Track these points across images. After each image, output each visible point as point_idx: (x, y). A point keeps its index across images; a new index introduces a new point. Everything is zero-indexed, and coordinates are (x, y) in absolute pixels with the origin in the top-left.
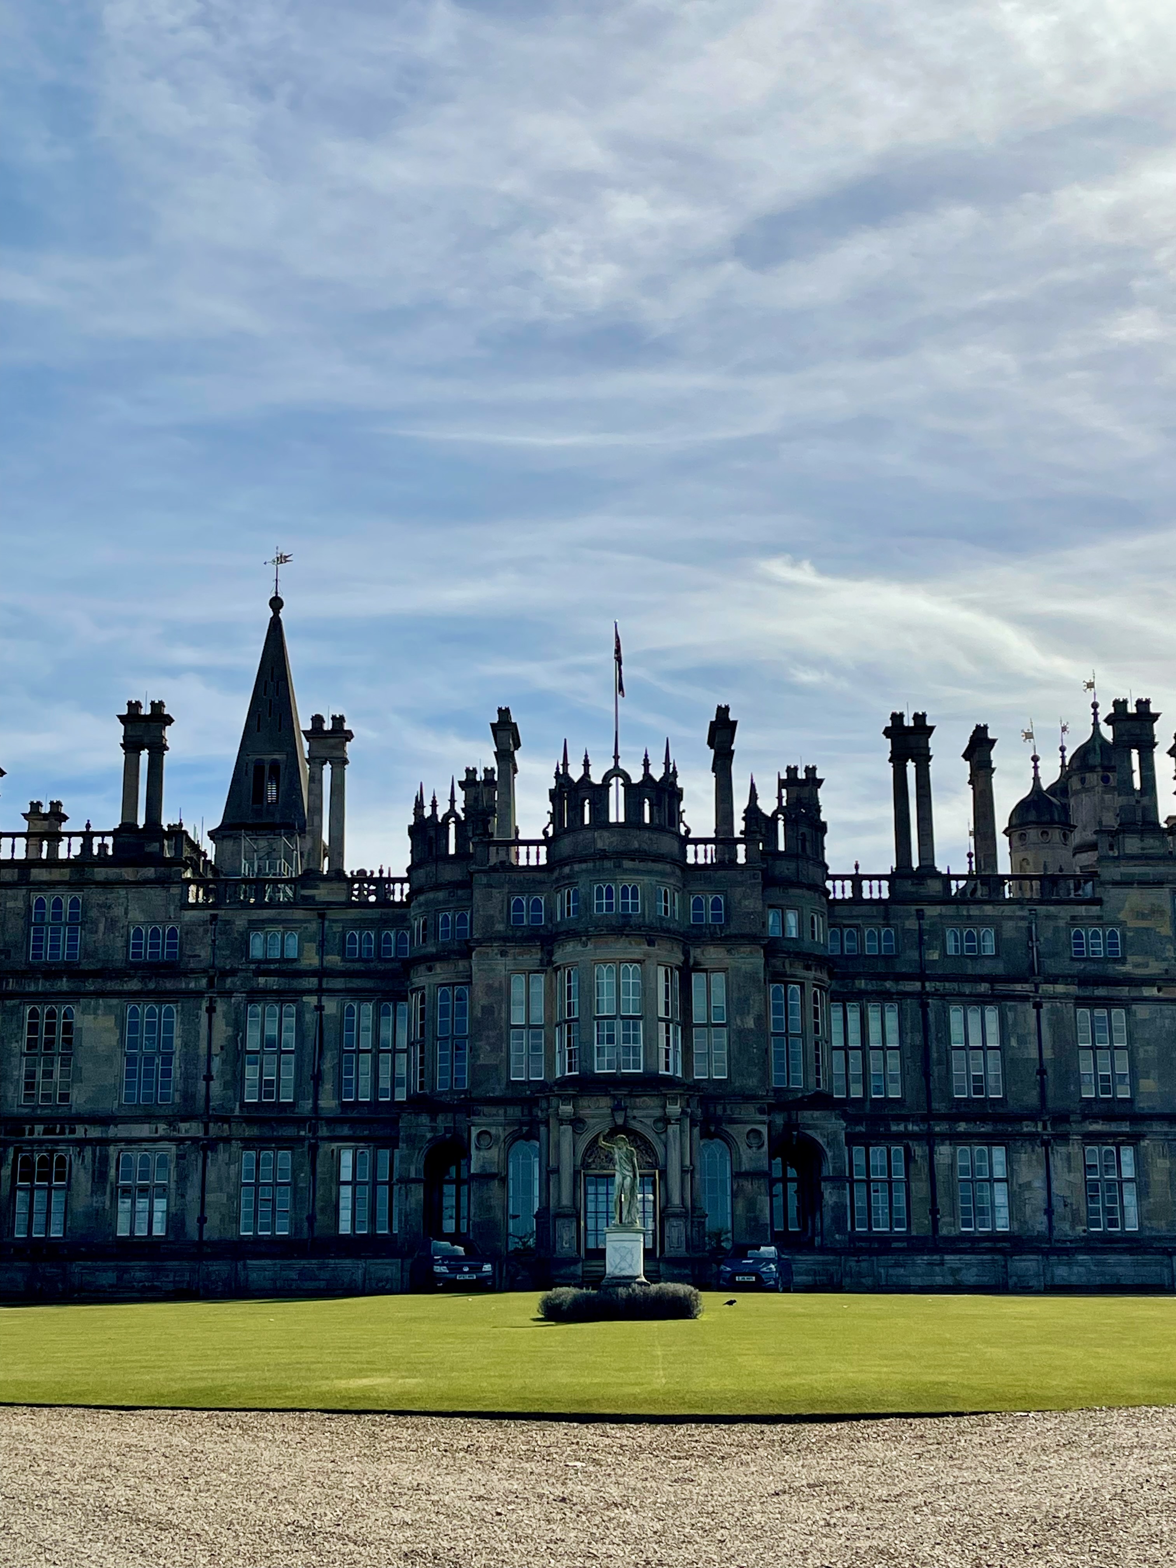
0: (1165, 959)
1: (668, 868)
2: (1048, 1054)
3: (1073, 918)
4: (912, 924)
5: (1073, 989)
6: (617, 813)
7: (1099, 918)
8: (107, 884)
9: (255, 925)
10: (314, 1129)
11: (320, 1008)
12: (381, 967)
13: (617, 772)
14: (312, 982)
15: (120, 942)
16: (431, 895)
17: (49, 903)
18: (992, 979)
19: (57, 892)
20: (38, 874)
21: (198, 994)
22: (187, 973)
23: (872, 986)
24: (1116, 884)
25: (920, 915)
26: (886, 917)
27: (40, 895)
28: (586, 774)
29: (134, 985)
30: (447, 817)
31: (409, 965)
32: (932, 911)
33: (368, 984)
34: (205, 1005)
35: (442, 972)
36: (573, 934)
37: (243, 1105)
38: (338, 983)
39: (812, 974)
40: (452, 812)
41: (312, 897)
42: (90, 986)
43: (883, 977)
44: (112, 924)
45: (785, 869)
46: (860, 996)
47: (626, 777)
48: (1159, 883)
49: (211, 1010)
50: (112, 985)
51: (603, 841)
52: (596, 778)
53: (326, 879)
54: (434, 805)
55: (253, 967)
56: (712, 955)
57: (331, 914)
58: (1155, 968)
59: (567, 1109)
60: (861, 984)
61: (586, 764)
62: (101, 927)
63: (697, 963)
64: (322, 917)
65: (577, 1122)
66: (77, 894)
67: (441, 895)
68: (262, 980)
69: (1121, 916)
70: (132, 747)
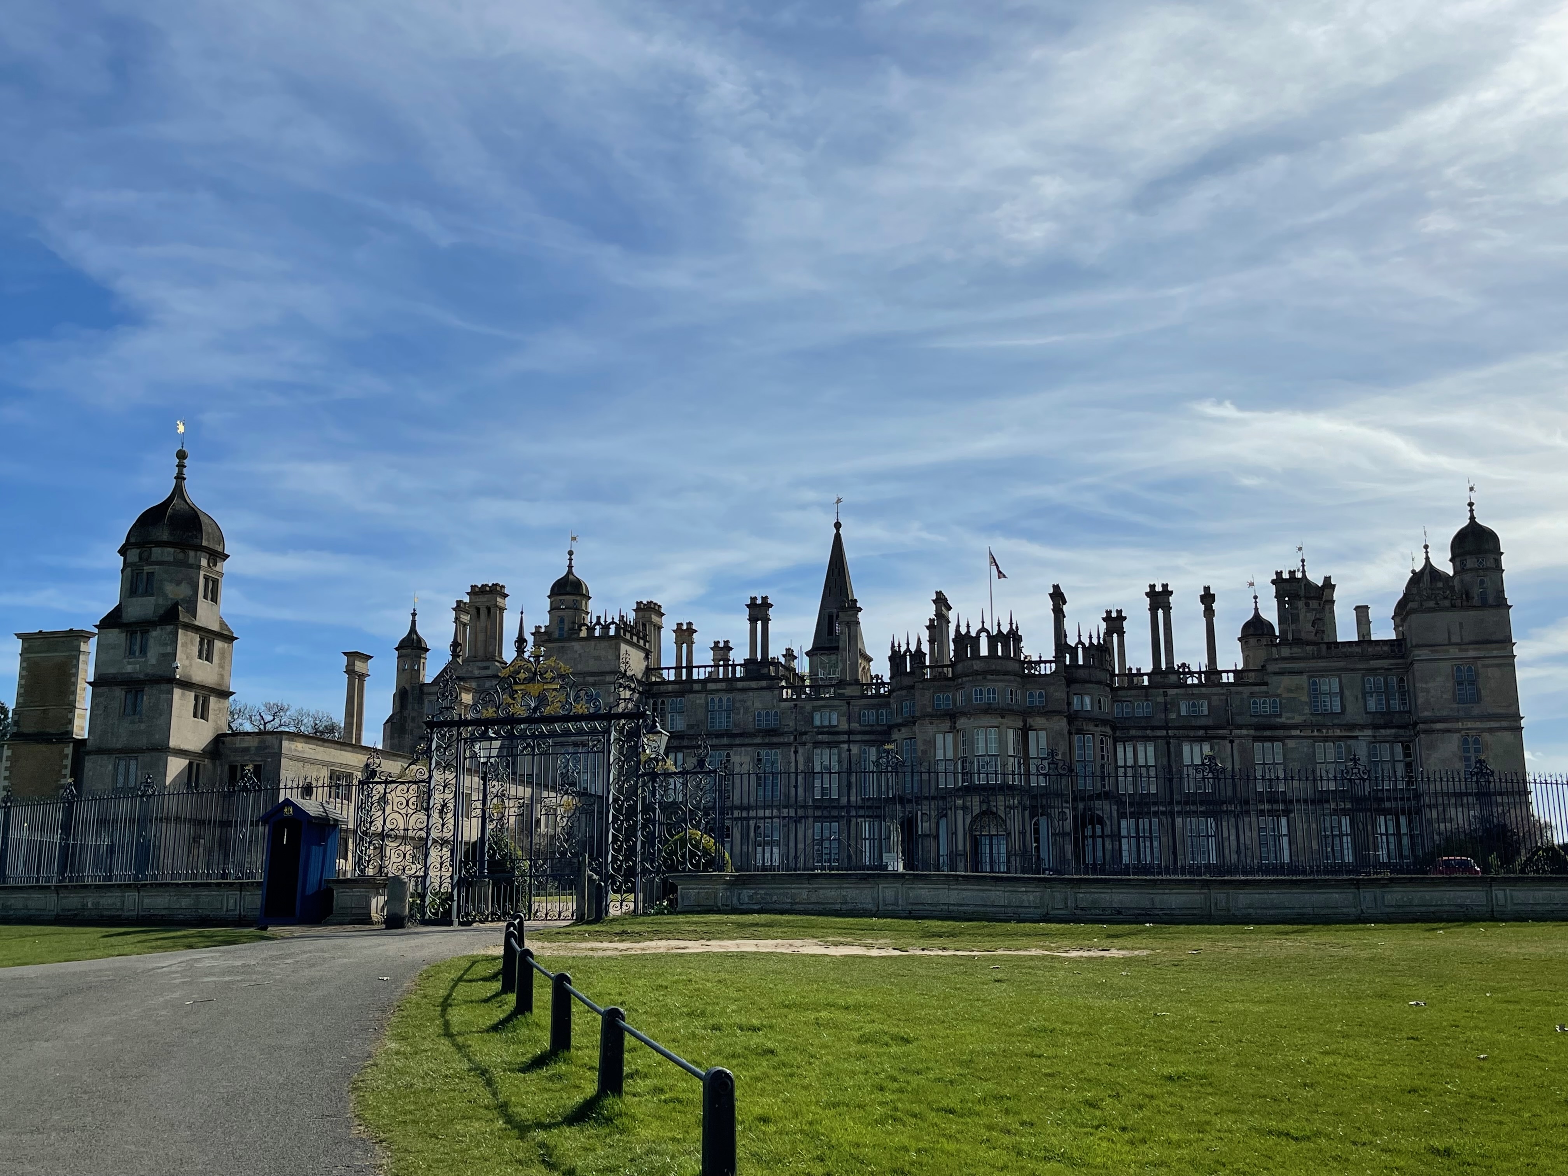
0: (1304, 714)
1: (1012, 678)
2: (1237, 767)
3: (1251, 693)
4: (1161, 699)
5: (1252, 732)
7: (1267, 692)
8: (744, 690)
9: (815, 709)
10: (848, 812)
11: (849, 750)
12: (879, 728)
13: (983, 629)
14: (845, 737)
15: (751, 719)
16: (898, 693)
17: (716, 700)
18: (1206, 728)
19: (720, 695)
20: (711, 686)
21: (789, 744)
22: (782, 734)
23: (1140, 733)
24: (1275, 673)
25: (1165, 694)
26: (1146, 696)
27: (712, 696)
28: (968, 632)
29: (758, 740)
30: (905, 652)
31: (890, 728)
32: (1172, 692)
33: (872, 737)
34: (793, 750)
35: (905, 732)
36: (963, 714)
37: (814, 800)
38: (858, 737)
39: (1099, 729)
40: (908, 650)
41: (843, 694)
42: (738, 741)
43: (1146, 728)
44: (746, 710)
45: (1082, 674)
46: (1131, 739)
47: (988, 632)
48: (1300, 673)
49: (796, 752)
50: (747, 741)
51: (977, 666)
52: (973, 634)
53: (850, 684)
54: (899, 646)
55: (815, 730)
56: (1039, 721)
57: (852, 702)
58: (1298, 719)
59: (960, 802)
60: (1133, 732)
61: (968, 626)
62: (742, 711)
63: (1030, 726)
64: (848, 703)
65: (964, 808)
66: (729, 696)
67: (904, 693)
68: (820, 736)
69: (1279, 692)
70: (753, 620)
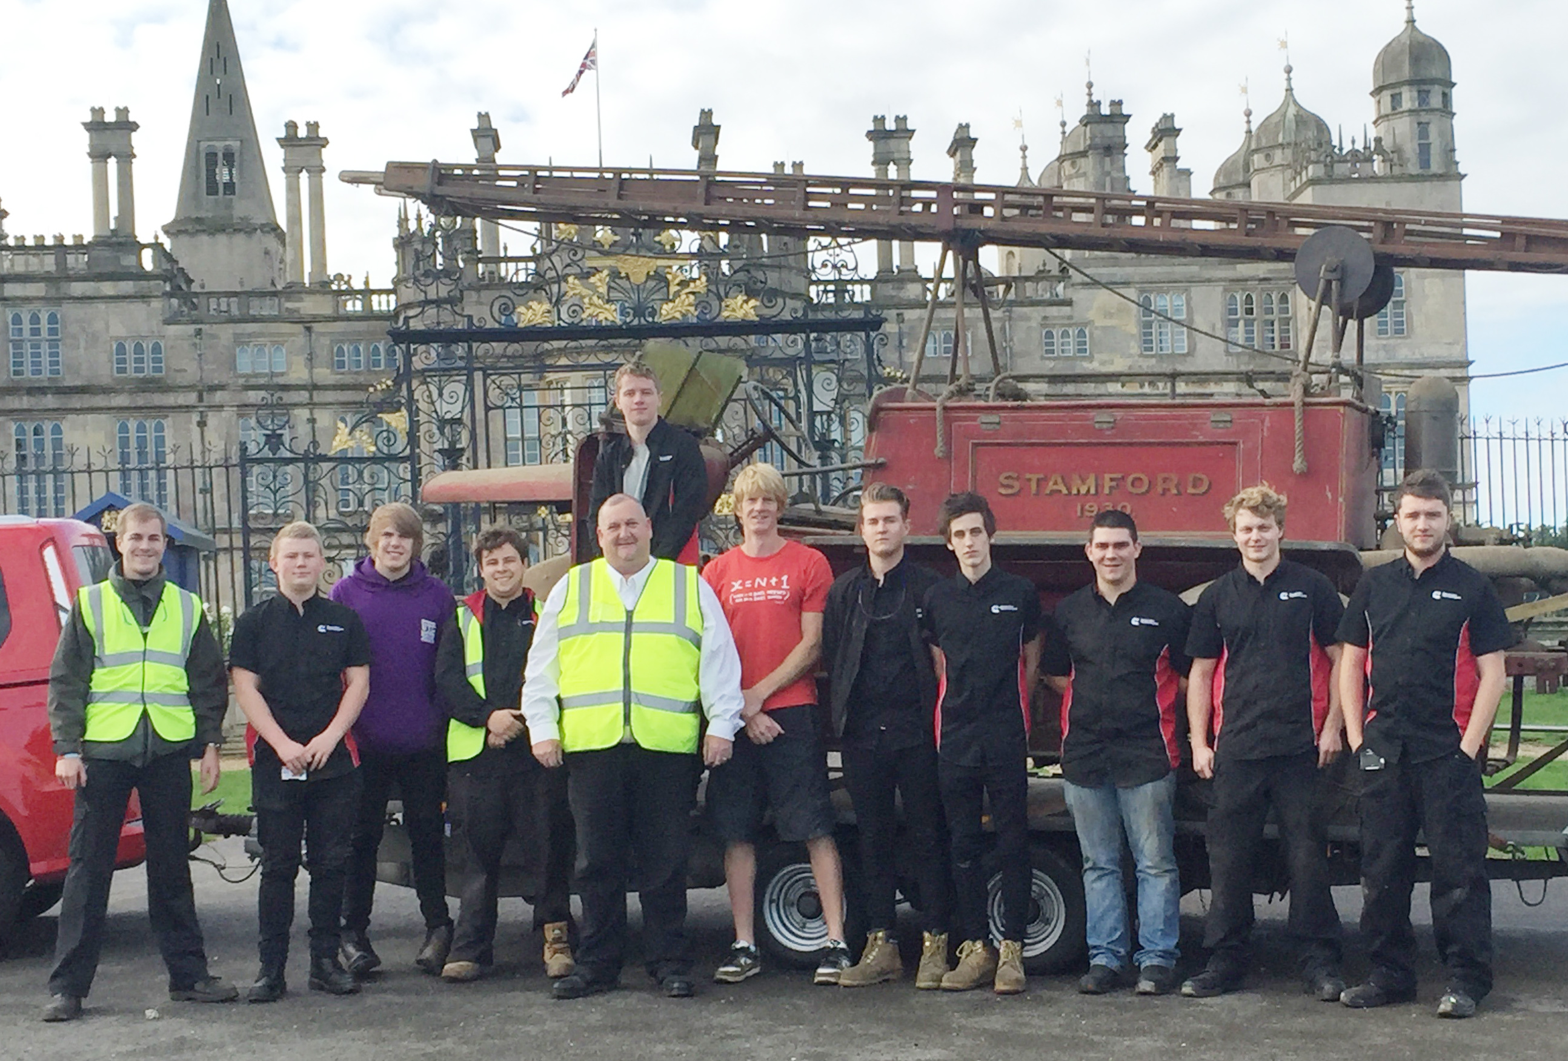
0: (1131, 356)
3: (1045, 318)
4: (893, 327)
5: (1043, 387)
7: (1070, 317)
8: (85, 299)
9: (239, 341)
11: (312, 421)
14: (304, 396)
15: (103, 358)
17: (26, 318)
19: (34, 306)
20: (12, 289)
21: (188, 408)
22: (173, 389)
24: (1086, 284)
25: (900, 318)
27: (17, 310)
29: (121, 400)
30: (432, 231)
32: (912, 314)
33: (359, 397)
34: (195, 417)
38: (330, 396)
40: (438, 226)
41: (298, 310)
42: (76, 402)
44: (94, 339)
48: (1126, 283)
49: (202, 424)
50: (99, 401)
53: (311, 292)
54: (418, 219)
55: (241, 381)
57: (317, 327)
58: (1119, 365)
62: (82, 344)
64: (309, 329)
66: (54, 309)
67: (430, 310)
68: (251, 394)
69: (1090, 316)
70: (99, 155)
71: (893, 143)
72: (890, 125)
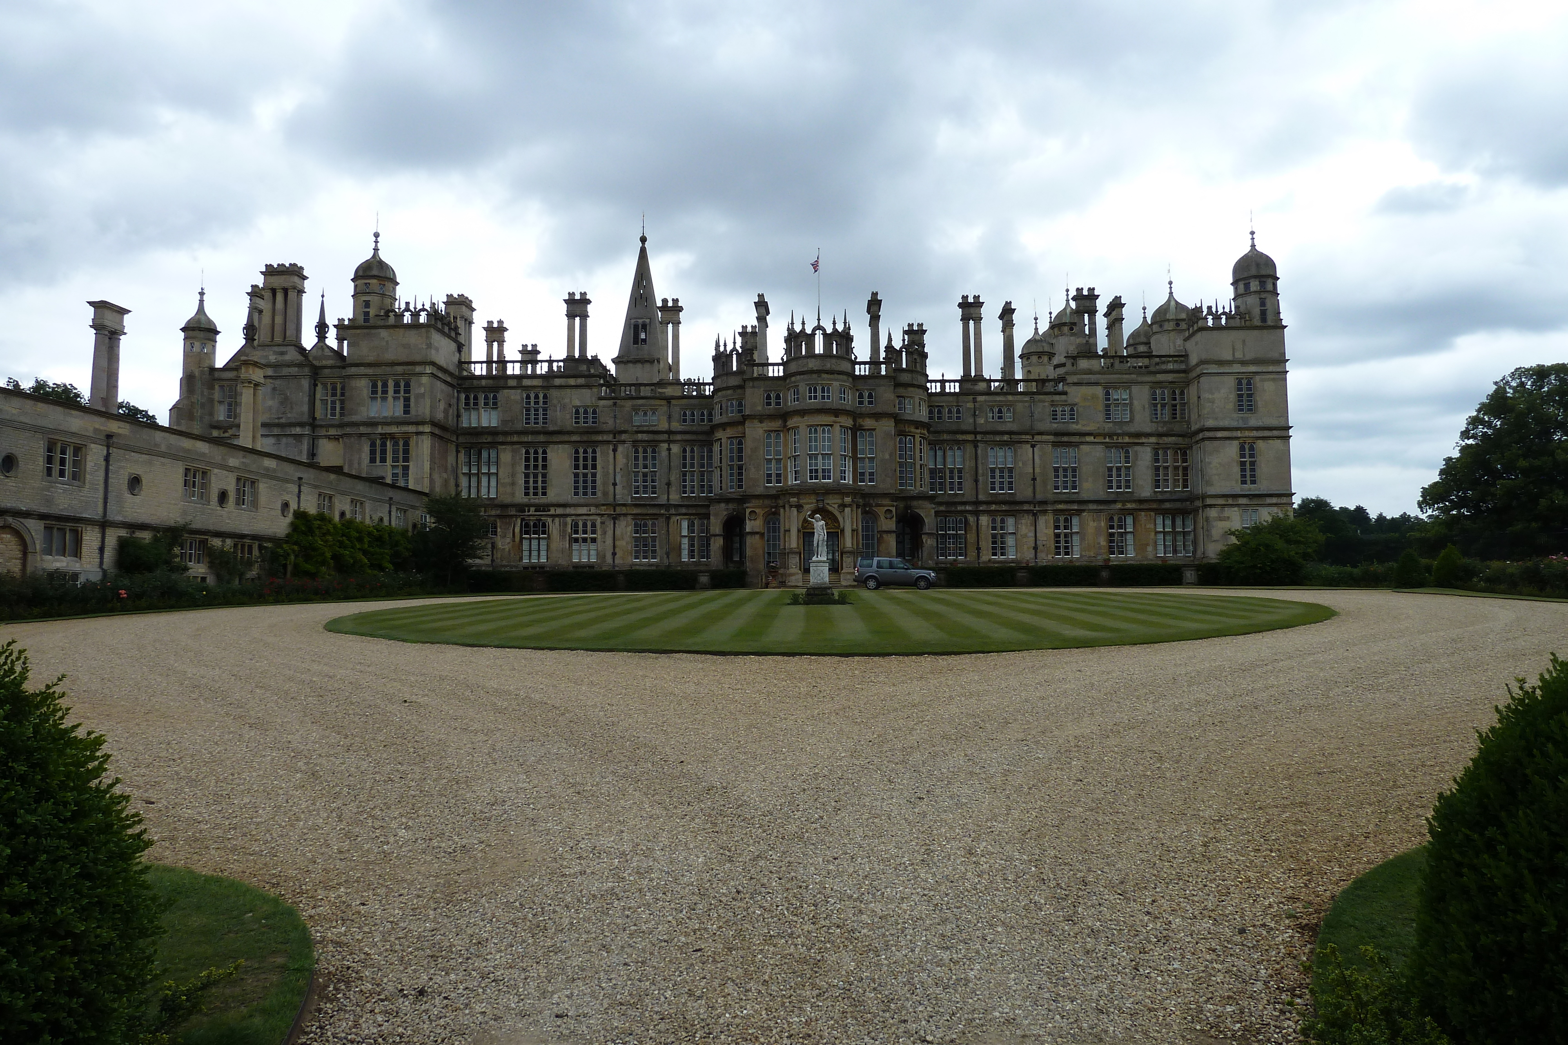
0: (1098, 423)
1: (845, 377)
2: (1037, 470)
3: (1053, 401)
4: (970, 405)
5: (1051, 438)
6: (819, 348)
7: (1066, 401)
8: (560, 387)
9: (636, 409)
10: (668, 510)
11: (669, 449)
12: (700, 428)
13: (819, 327)
14: (665, 437)
15: (568, 416)
16: (724, 392)
17: (532, 396)
18: (1010, 433)
19: (537, 390)
20: (526, 382)
21: (608, 442)
22: (602, 432)
23: (949, 438)
24: (1075, 384)
25: (975, 401)
26: (958, 402)
27: (528, 393)
28: (803, 328)
29: (575, 438)
30: (732, 351)
31: (714, 428)
32: (980, 398)
33: (693, 437)
34: (611, 447)
35: (730, 432)
36: (797, 413)
37: (633, 498)
38: (679, 437)
39: (918, 431)
40: (734, 349)
41: (664, 393)
42: (555, 438)
43: (955, 433)
44: (564, 407)
45: (905, 378)
46: (943, 443)
47: (824, 330)
48: (1096, 384)
49: (615, 450)
50: (566, 438)
51: (812, 364)
52: (809, 331)
53: (671, 384)
54: (725, 345)
55: (635, 429)
56: (868, 423)
57: (673, 402)
58: (1092, 427)
59: (794, 501)
60: (944, 437)
61: (803, 323)
62: (558, 409)
63: (861, 426)
64: (669, 403)
65: (799, 507)
66: (546, 392)
67: (729, 392)
68: (640, 435)
69: (1077, 401)
70: (571, 316)
71: (972, 310)
72: (971, 300)
